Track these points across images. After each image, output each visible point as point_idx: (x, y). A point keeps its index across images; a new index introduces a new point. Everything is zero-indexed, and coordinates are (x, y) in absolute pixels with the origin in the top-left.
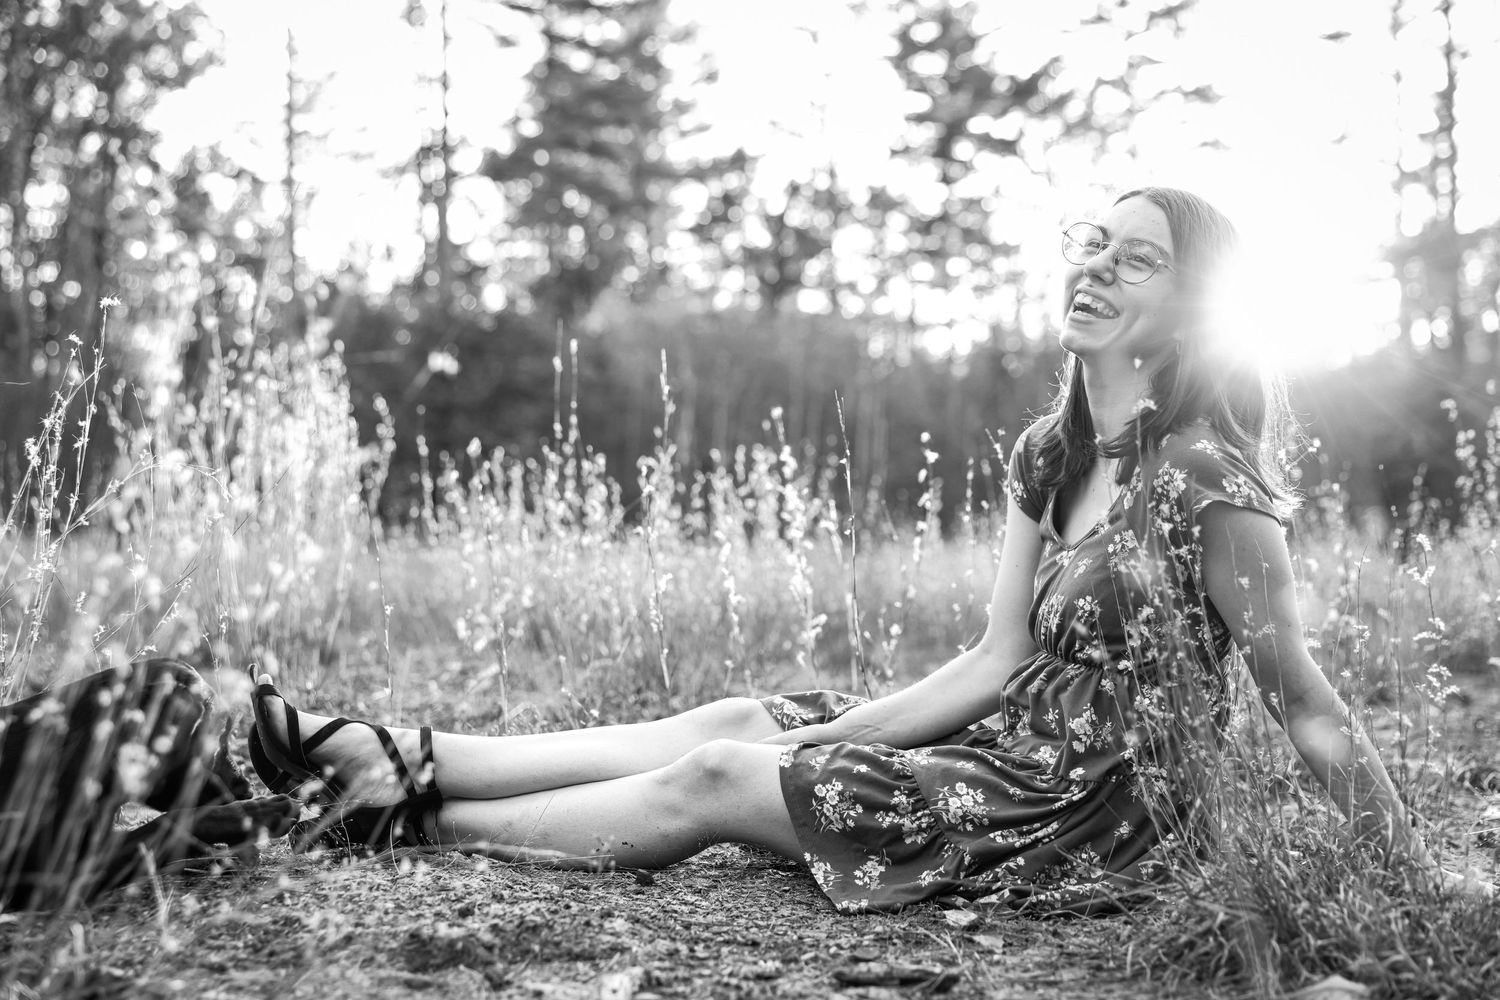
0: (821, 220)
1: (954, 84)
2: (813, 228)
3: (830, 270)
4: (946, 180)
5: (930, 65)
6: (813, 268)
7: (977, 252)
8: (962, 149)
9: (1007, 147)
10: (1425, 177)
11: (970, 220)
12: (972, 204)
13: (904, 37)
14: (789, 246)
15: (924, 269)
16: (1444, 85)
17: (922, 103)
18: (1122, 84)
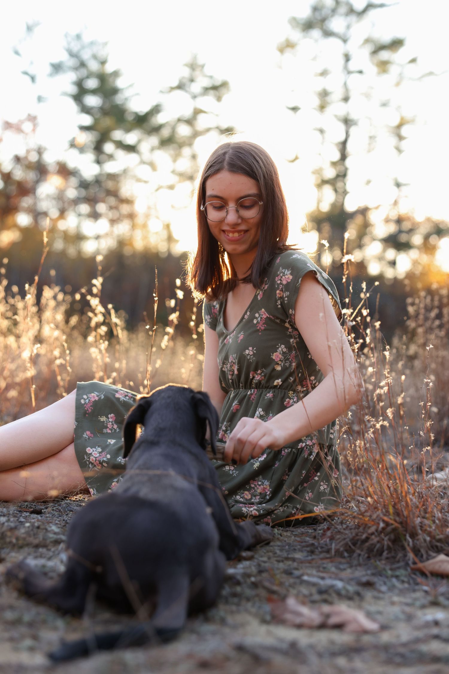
0: (31, 176)
1: (104, 111)
2: (26, 182)
3: (35, 204)
4: (98, 162)
5: (93, 101)
6: (26, 202)
7: (112, 200)
8: (109, 147)
9: (131, 149)
10: (332, 182)
11: (110, 185)
12: (112, 177)
13: (79, 84)
14: (13, 189)
15: (84, 208)
16: (342, 138)
17: (87, 120)
18: (190, 122)
